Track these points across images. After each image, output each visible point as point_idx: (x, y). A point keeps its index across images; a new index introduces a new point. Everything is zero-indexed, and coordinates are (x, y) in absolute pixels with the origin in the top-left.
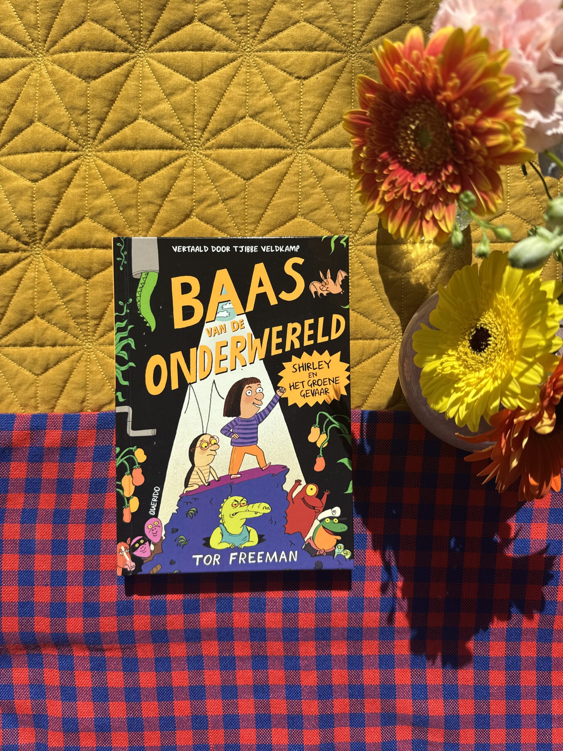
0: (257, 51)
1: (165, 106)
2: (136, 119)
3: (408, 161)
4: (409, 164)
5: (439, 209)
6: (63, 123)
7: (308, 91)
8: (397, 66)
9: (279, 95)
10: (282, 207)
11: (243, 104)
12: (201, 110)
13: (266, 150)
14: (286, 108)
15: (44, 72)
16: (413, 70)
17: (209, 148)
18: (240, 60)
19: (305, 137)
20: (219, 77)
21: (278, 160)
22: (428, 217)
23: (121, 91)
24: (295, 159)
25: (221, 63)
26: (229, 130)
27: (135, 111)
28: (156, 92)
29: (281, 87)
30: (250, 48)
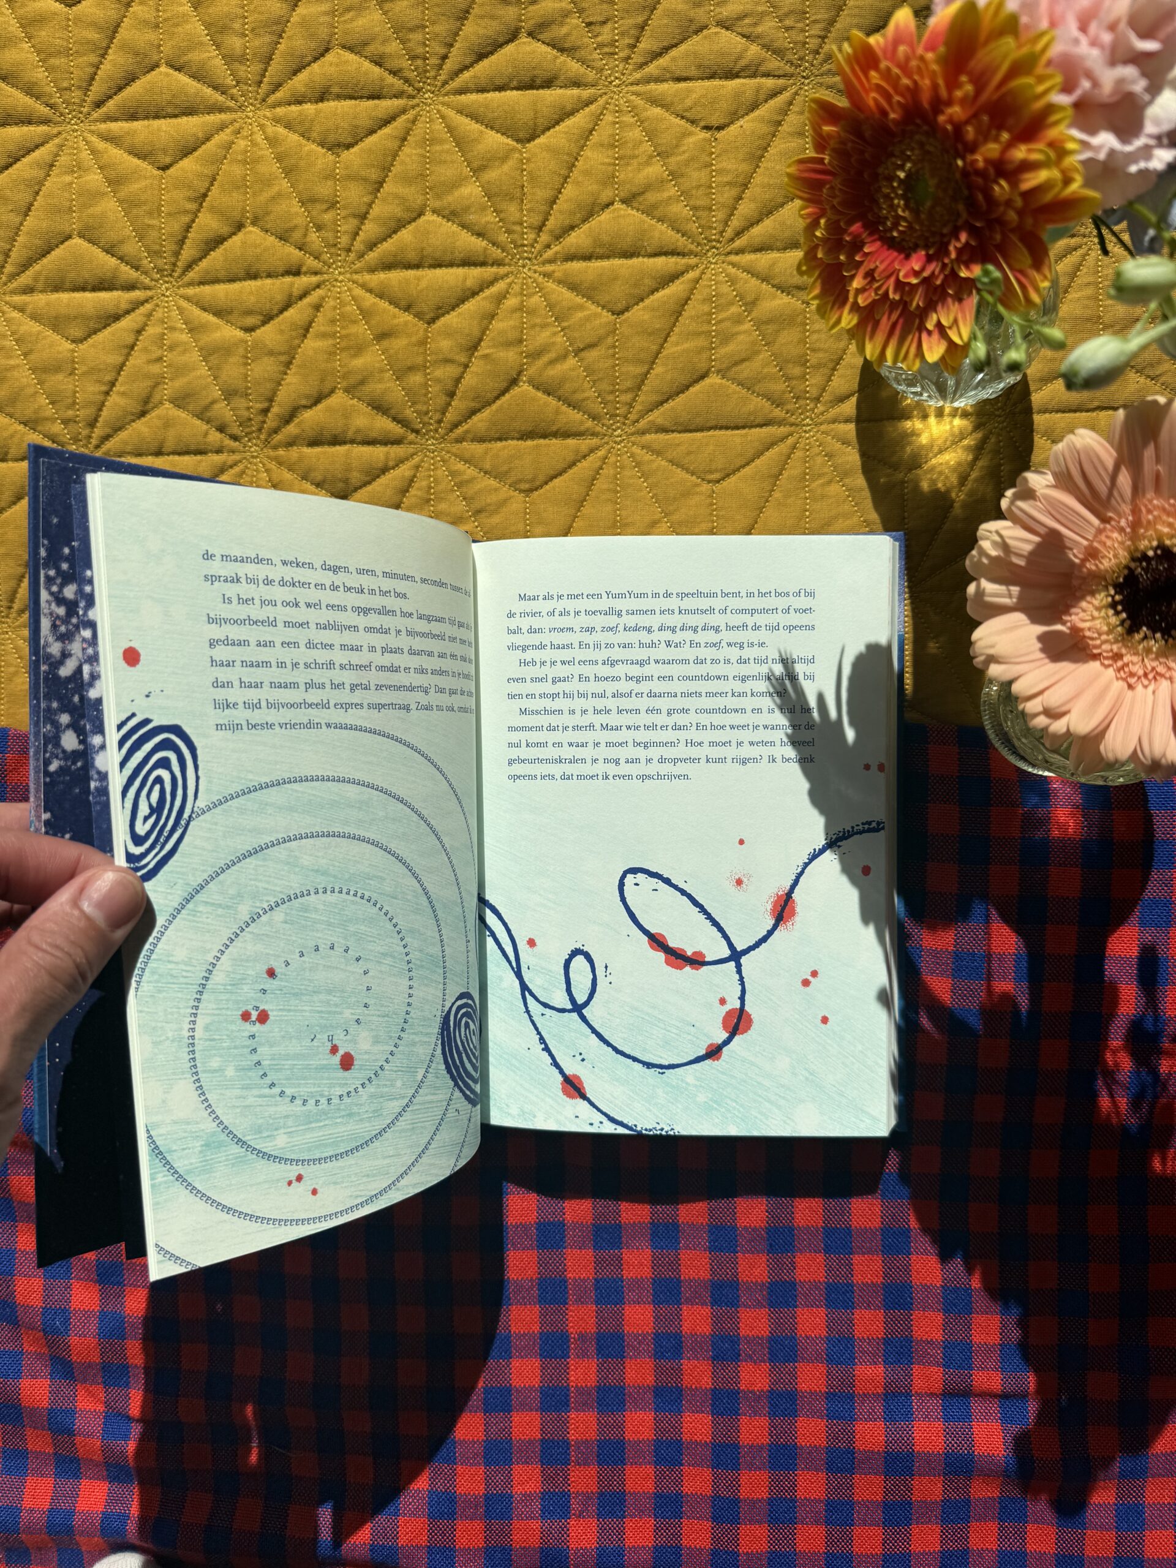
0: (632, 84)
1: (471, 191)
2: (421, 214)
3: (895, 234)
4: (898, 240)
5: (948, 309)
6: (296, 227)
7: (726, 151)
8: (873, 73)
9: (673, 160)
10: (681, 359)
11: (609, 179)
12: (534, 194)
13: (652, 260)
14: (686, 184)
15: (259, 137)
16: (898, 77)
17: (551, 261)
18: (601, 101)
19: (721, 232)
20: (566, 133)
21: (673, 277)
22: (930, 325)
23: (392, 165)
24: (703, 273)
25: (569, 107)
26: (586, 227)
27: (420, 199)
28: (453, 166)
29: (677, 146)
30: (620, 79)
